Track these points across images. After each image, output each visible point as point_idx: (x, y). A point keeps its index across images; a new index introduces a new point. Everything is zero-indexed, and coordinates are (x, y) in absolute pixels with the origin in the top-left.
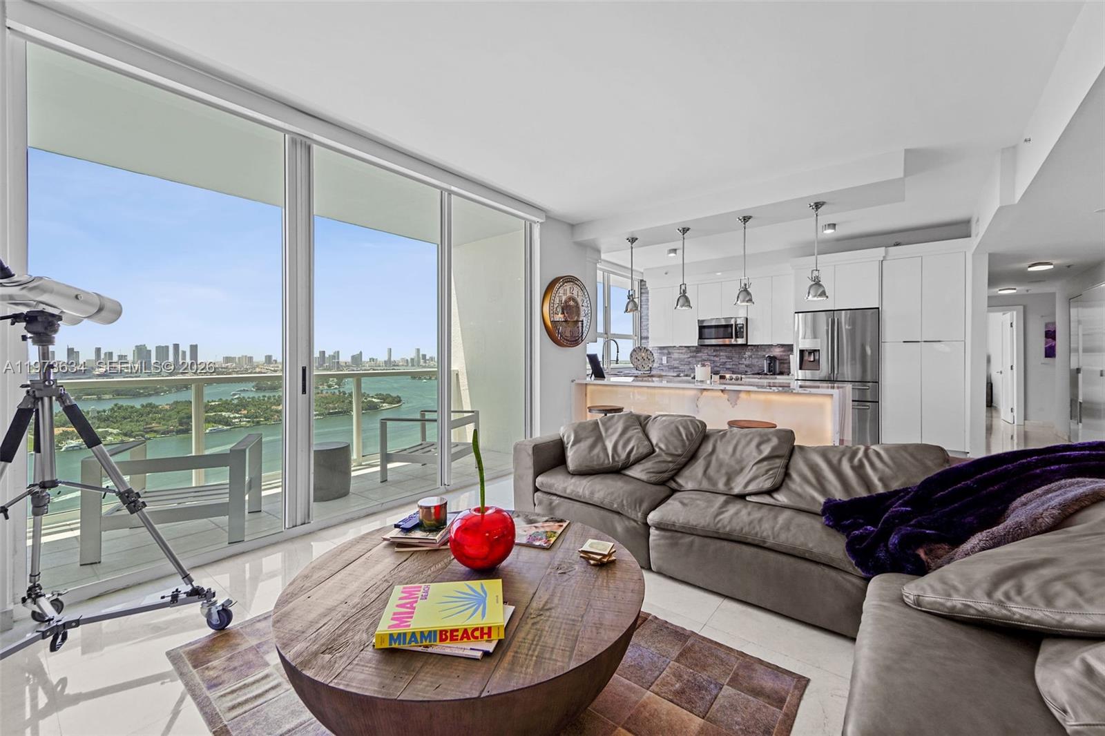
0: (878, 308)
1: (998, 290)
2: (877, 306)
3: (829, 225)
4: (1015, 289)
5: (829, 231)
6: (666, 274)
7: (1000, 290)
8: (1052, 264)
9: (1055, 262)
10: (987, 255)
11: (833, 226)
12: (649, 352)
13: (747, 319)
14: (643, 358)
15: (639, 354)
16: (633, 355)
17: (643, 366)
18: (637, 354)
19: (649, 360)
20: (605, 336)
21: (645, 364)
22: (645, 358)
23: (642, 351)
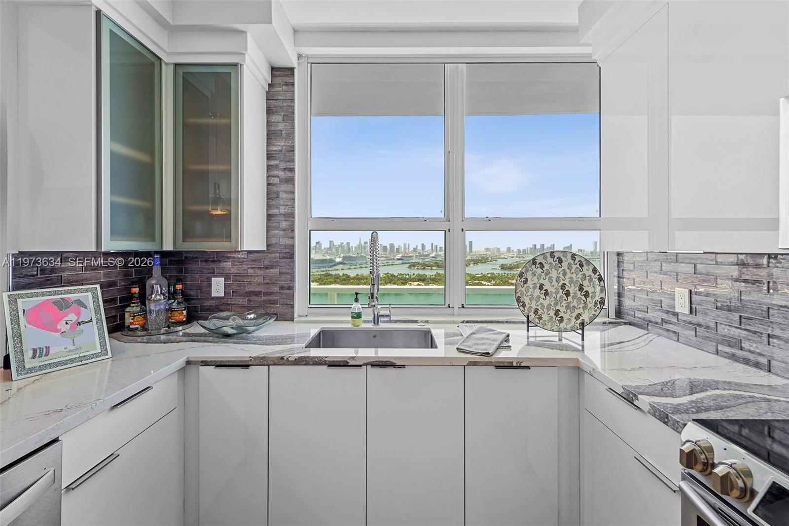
14: (563, 287)
15: (554, 274)
16: (529, 276)
17: (557, 312)
18: (547, 274)
19: (587, 295)
20: (446, 225)
21: (567, 307)
22: (573, 289)
23: (565, 265)
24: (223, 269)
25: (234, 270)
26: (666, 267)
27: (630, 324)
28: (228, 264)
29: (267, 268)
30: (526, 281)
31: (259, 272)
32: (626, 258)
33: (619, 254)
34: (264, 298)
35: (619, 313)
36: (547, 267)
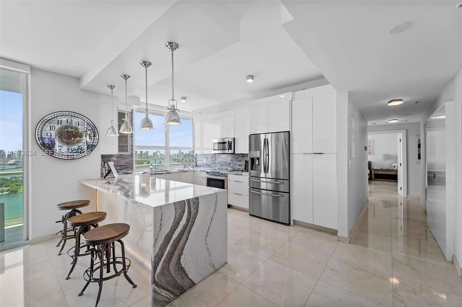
0: (289, 132)
1: (388, 120)
2: (289, 131)
3: (249, 76)
4: (398, 120)
5: (250, 81)
6: (200, 113)
7: (389, 121)
8: (402, 101)
9: (406, 99)
10: (347, 93)
11: (252, 77)
12: (193, 157)
13: (234, 139)
14: (190, 160)
15: (188, 158)
16: (184, 159)
17: (189, 165)
18: (187, 158)
19: (193, 161)
20: (166, 148)
21: (191, 163)
22: (191, 160)
23: (190, 156)
24: (113, 159)
25: (116, 160)
26: (203, 156)
27: (198, 167)
28: (114, 158)
29: (126, 159)
30: (183, 160)
31: (124, 160)
32: (197, 155)
33: (196, 154)
34: (125, 167)
35: (196, 165)
36: (187, 157)
